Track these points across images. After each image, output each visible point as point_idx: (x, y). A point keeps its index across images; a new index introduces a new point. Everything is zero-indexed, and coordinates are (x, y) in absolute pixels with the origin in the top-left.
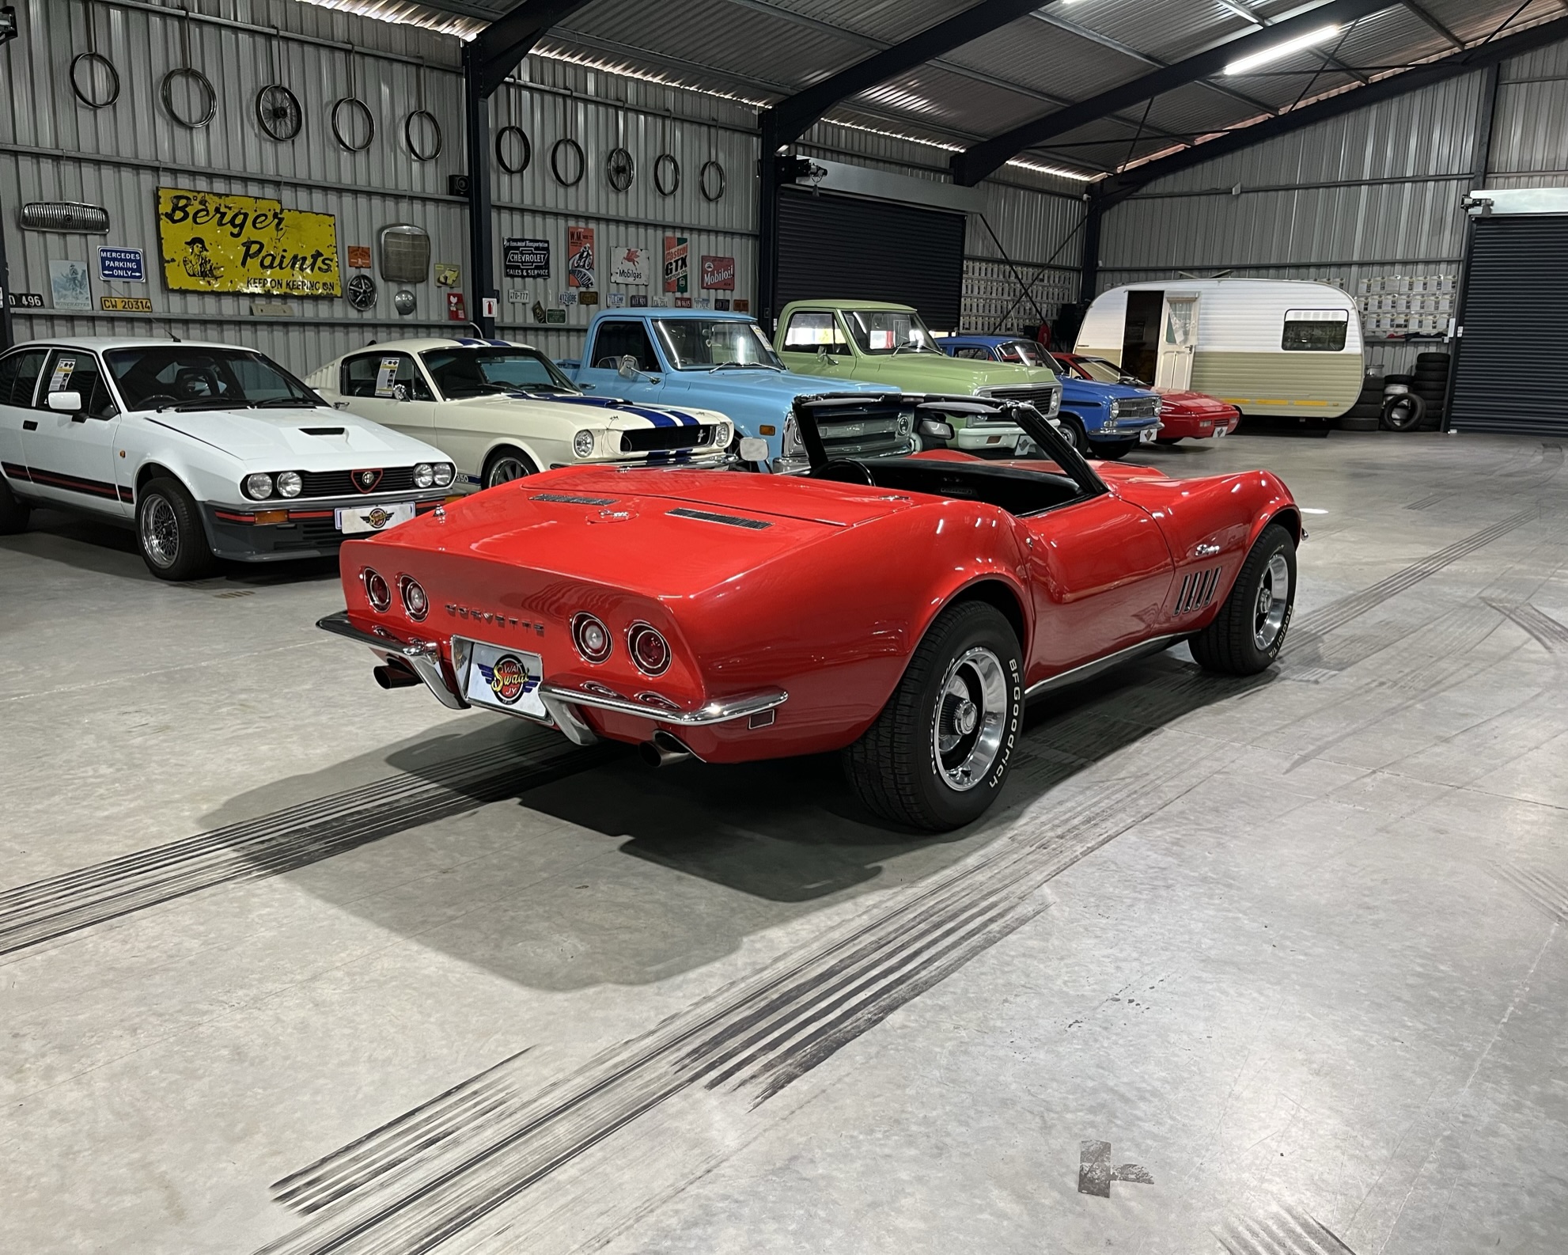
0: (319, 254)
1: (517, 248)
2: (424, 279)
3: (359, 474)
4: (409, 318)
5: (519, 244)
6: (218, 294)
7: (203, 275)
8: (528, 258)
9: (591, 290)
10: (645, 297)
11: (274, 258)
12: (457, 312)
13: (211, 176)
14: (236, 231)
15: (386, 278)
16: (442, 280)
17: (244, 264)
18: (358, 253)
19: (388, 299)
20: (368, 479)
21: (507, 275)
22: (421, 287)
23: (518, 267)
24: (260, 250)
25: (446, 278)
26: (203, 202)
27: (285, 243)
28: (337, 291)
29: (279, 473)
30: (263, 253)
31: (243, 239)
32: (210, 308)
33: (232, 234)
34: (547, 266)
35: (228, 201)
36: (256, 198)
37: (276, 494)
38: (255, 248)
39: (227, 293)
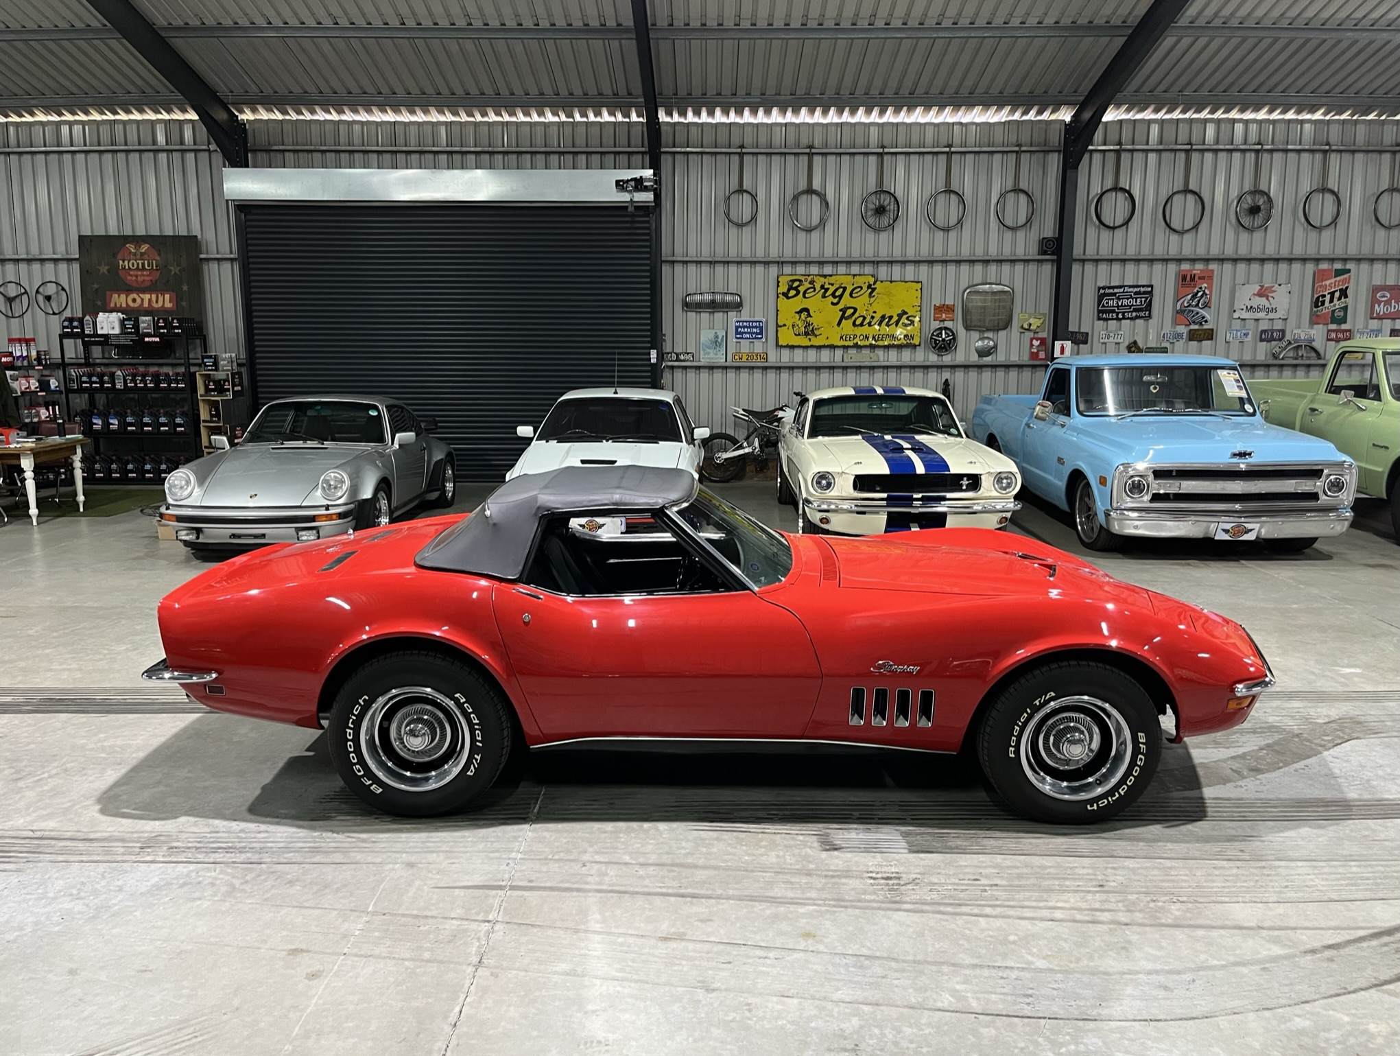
0: (904, 313)
1: (1114, 294)
2: (1006, 324)
4: (988, 360)
5: (1116, 290)
6: (819, 347)
7: (806, 334)
8: (1125, 302)
9: (1205, 327)
10: (1283, 331)
11: (865, 318)
12: (1037, 354)
13: (821, 263)
14: (835, 301)
15: (968, 328)
16: (1026, 326)
17: (839, 324)
18: (944, 309)
19: (968, 345)
21: (1099, 319)
22: (1002, 334)
23: (1113, 311)
24: (853, 314)
25: (1030, 325)
26: (812, 282)
27: (875, 307)
28: (916, 341)
30: (857, 315)
31: (841, 306)
32: (812, 357)
33: (833, 304)
34: (1149, 307)
35: (832, 280)
36: (854, 275)
38: (850, 312)
39: (824, 346)
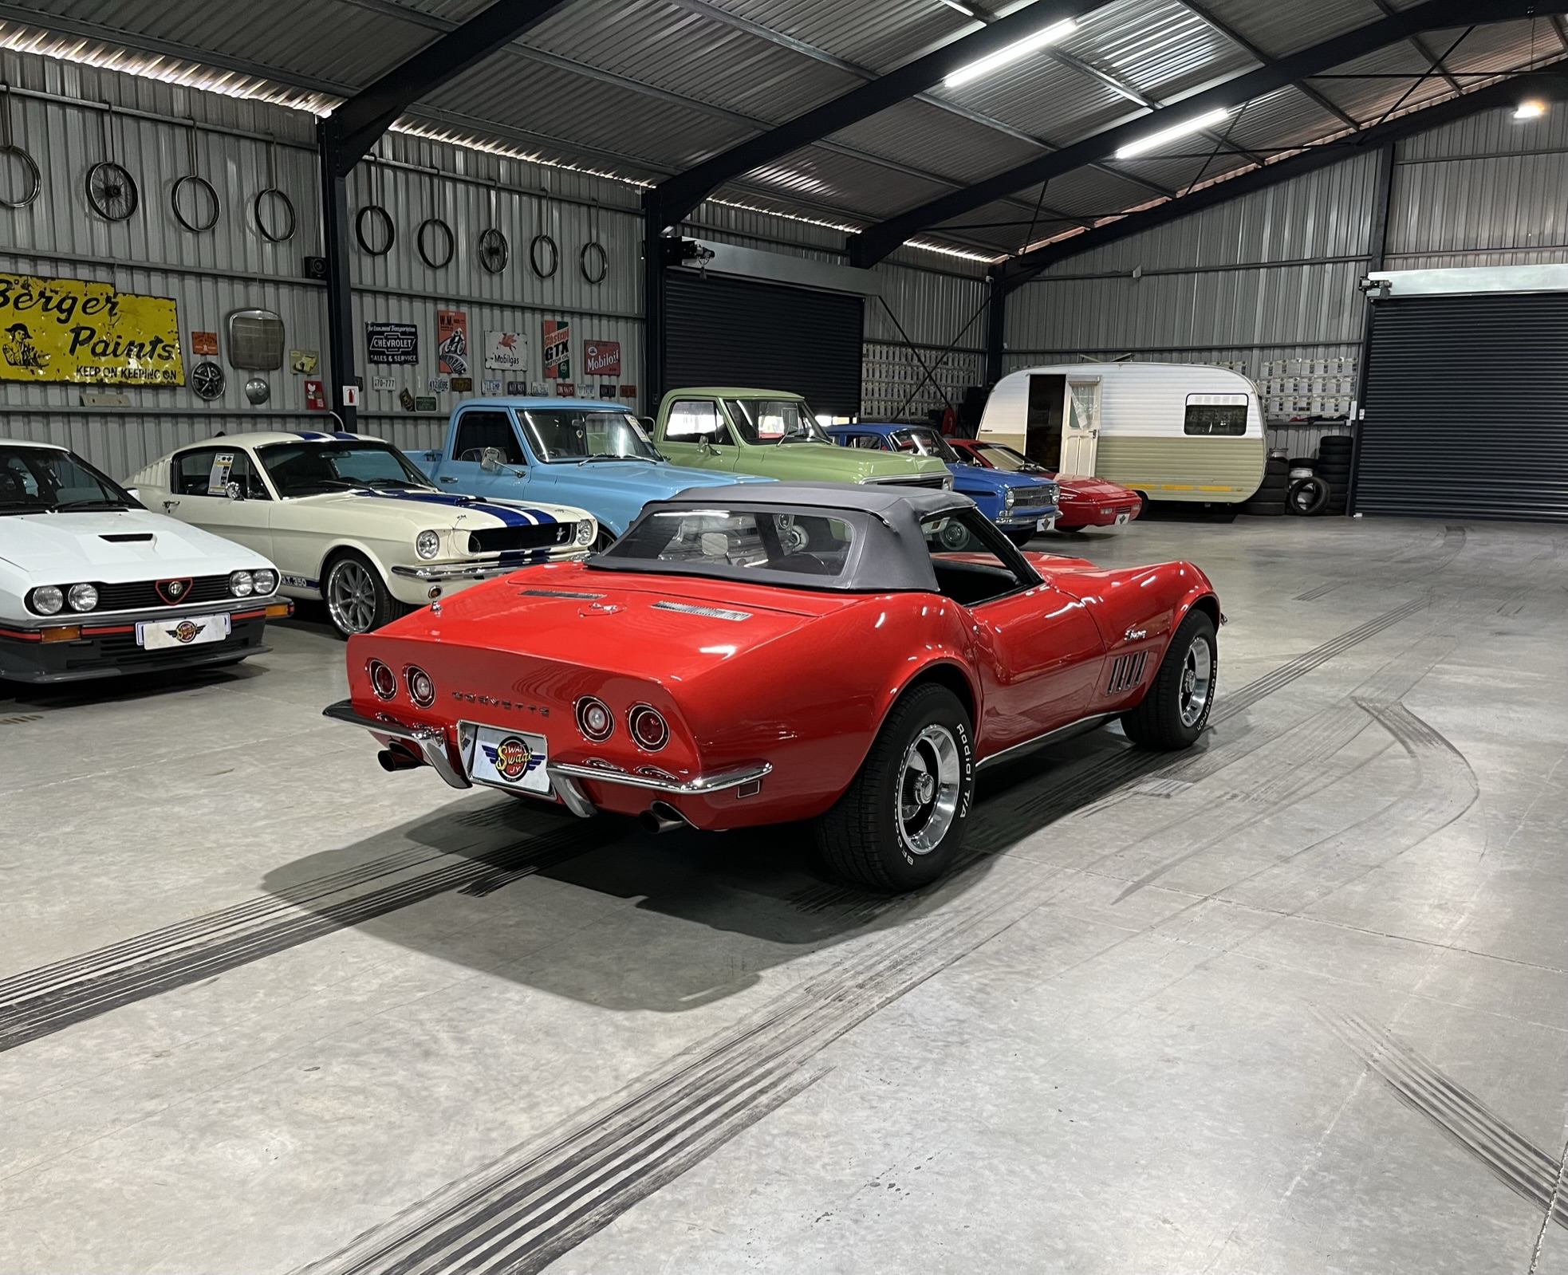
0: (158, 341)
1: (382, 333)
2: (278, 365)
3: (165, 584)
4: (262, 408)
5: (384, 329)
6: (44, 384)
7: (26, 363)
8: (393, 343)
9: (464, 376)
10: (524, 383)
11: (107, 345)
12: (314, 402)
13: (34, 259)
14: (63, 316)
15: (235, 365)
16: (299, 367)
17: (72, 351)
18: (202, 339)
19: (238, 388)
20: (175, 589)
21: (371, 361)
22: (274, 375)
23: (383, 353)
24: (91, 337)
25: (303, 365)
26: (25, 286)
27: (119, 329)
28: (180, 380)
29: (71, 585)
30: (95, 339)
31: (72, 324)
32: (35, 399)
33: (59, 320)
34: (415, 351)
35: (55, 285)
36: (86, 281)
37: (67, 608)
38: (85, 334)
39: (54, 383)
